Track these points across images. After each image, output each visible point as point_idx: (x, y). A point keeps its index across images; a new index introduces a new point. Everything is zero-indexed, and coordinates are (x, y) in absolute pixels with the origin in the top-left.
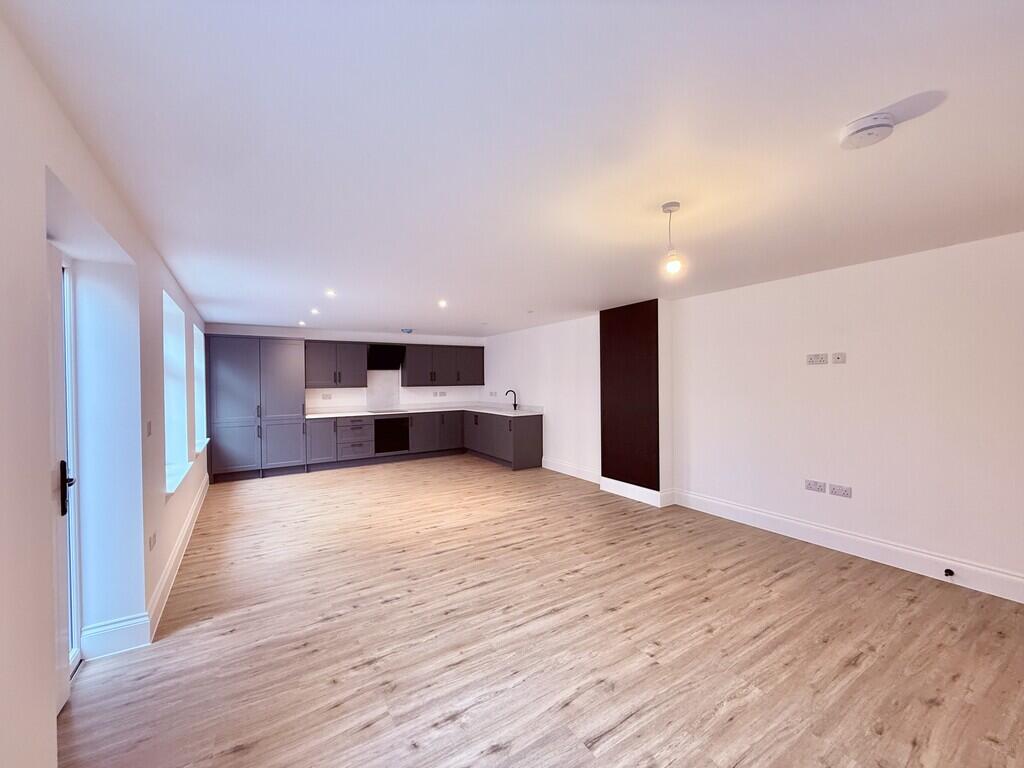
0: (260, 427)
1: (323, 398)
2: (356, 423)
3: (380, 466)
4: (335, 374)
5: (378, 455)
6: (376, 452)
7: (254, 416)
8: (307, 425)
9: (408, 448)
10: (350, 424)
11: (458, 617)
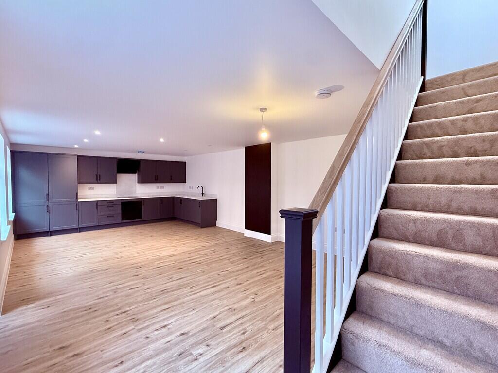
0: (48, 207)
1: (89, 190)
2: (110, 203)
3: (125, 228)
4: (97, 175)
5: (123, 221)
6: (122, 220)
7: (44, 200)
8: (79, 205)
9: (141, 218)
10: (106, 204)
11: (168, 292)
